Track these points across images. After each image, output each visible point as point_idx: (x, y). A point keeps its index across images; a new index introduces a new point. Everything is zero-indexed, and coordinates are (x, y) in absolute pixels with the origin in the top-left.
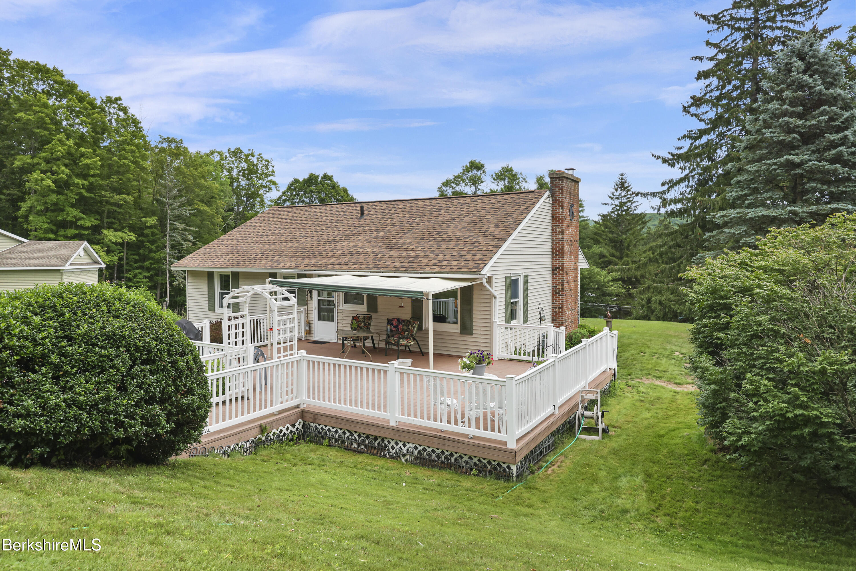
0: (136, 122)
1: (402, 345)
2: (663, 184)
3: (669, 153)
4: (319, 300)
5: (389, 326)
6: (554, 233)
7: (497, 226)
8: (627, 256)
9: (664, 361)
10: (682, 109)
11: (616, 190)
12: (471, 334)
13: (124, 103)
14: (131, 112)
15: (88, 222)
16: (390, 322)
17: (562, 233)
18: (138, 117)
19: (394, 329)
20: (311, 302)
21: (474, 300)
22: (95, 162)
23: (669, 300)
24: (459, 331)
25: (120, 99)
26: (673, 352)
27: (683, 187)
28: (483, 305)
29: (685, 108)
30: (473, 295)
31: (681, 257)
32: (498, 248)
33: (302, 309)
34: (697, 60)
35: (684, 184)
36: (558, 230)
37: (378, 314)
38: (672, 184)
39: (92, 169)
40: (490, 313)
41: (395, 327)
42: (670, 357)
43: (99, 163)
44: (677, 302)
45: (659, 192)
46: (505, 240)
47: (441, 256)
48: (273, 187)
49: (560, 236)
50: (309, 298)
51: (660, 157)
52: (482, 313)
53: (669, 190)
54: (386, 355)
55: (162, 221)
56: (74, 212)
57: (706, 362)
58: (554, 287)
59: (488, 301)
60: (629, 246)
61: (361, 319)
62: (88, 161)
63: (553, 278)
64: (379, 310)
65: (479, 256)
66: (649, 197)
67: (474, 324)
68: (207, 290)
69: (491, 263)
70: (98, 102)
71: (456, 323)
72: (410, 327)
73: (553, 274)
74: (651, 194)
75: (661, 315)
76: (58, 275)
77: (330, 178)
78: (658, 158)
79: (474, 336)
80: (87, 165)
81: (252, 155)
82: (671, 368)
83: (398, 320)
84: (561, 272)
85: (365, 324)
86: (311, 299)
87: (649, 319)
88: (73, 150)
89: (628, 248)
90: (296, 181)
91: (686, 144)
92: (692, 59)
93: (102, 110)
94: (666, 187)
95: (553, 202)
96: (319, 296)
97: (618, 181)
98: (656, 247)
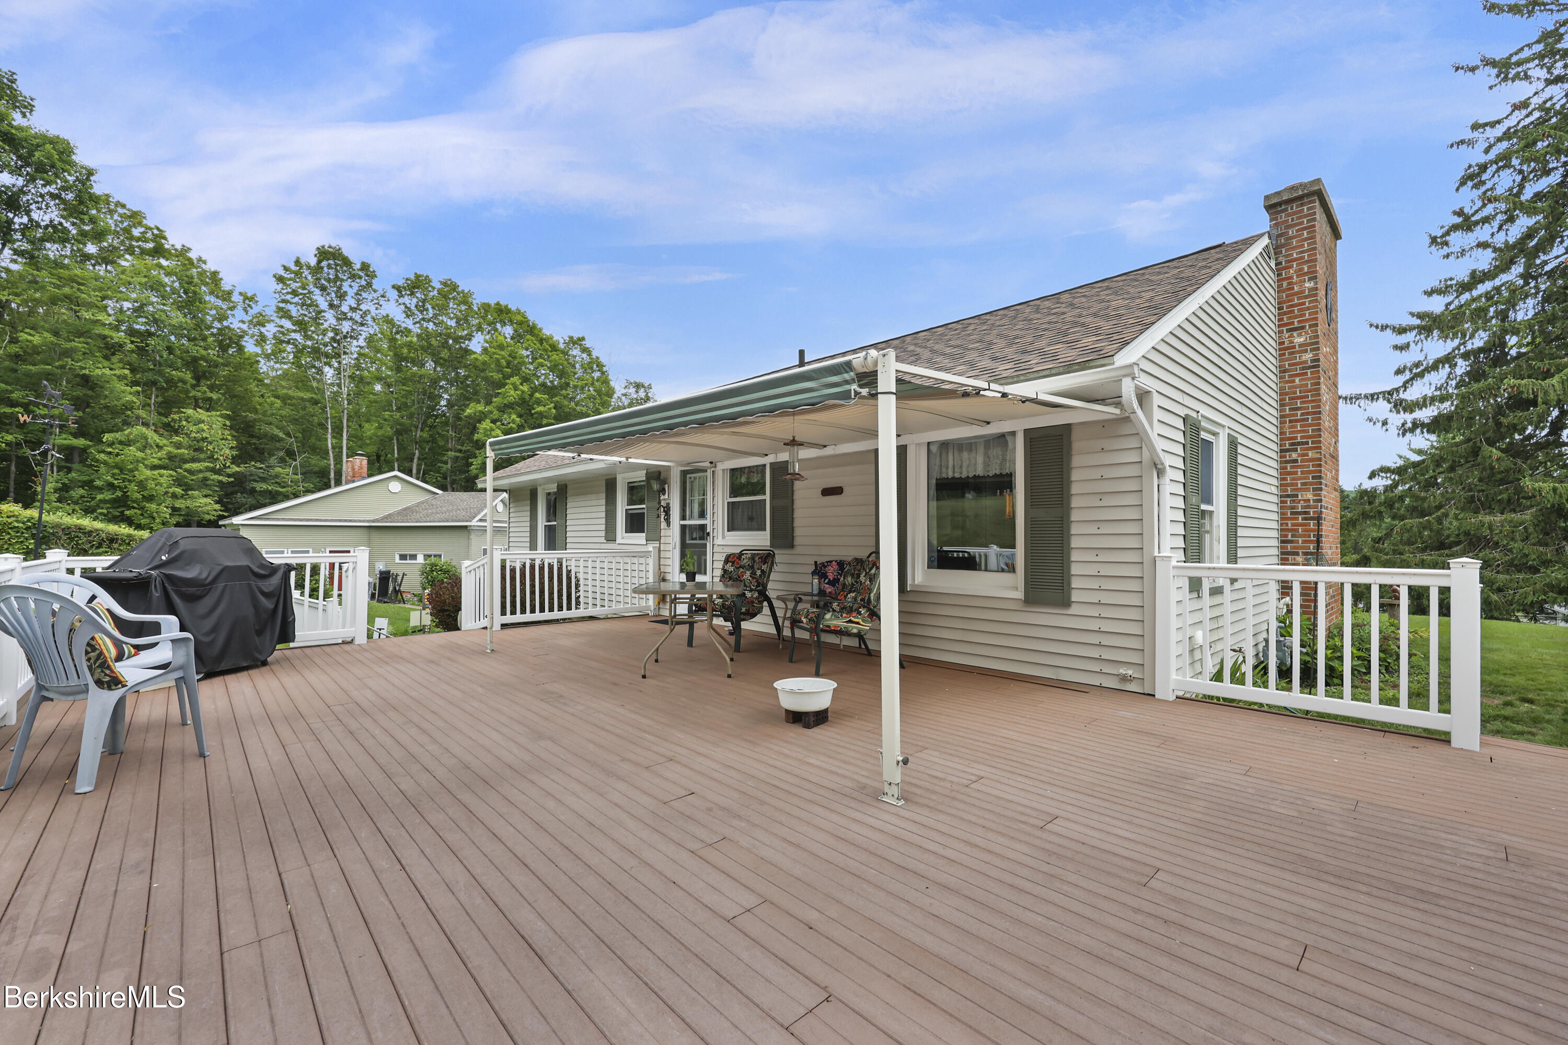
0: (600, 366)
1: (829, 631)
2: (1399, 372)
3: (1412, 314)
4: (683, 528)
5: (816, 581)
6: (1284, 350)
10: (1428, 241)
12: (1066, 603)
13: (587, 344)
14: (594, 354)
16: (819, 571)
17: (1313, 346)
18: (603, 360)
19: (829, 589)
20: (669, 532)
21: (1075, 489)
22: (550, 409)
24: (1020, 595)
25: (583, 339)
27: (1438, 377)
28: (1108, 501)
29: (1434, 240)
30: (1069, 470)
33: (651, 549)
34: (1465, 146)
35: (1445, 371)
36: (1299, 340)
37: (798, 550)
38: (1418, 372)
39: (546, 417)
40: (1140, 528)
41: (832, 583)
43: (554, 411)
45: (1384, 393)
49: (1308, 356)
50: (663, 525)
51: (1387, 326)
52: (1106, 529)
53: (1405, 386)
54: (791, 661)
58: (1287, 497)
59: (1132, 486)
61: (745, 561)
62: (541, 409)
63: (1283, 473)
64: (797, 541)
66: (1362, 402)
67: (1075, 569)
68: (529, 524)
70: (562, 346)
71: (1012, 569)
72: (862, 578)
73: (1283, 462)
74: (1366, 397)
78: (1384, 328)
79: (1074, 610)
80: (540, 413)
83: (841, 564)
84: (1311, 454)
85: (753, 574)
86: (668, 524)
88: (527, 397)
92: (1452, 146)
93: (565, 353)
94: (1399, 380)
95: (1279, 270)
96: (683, 517)
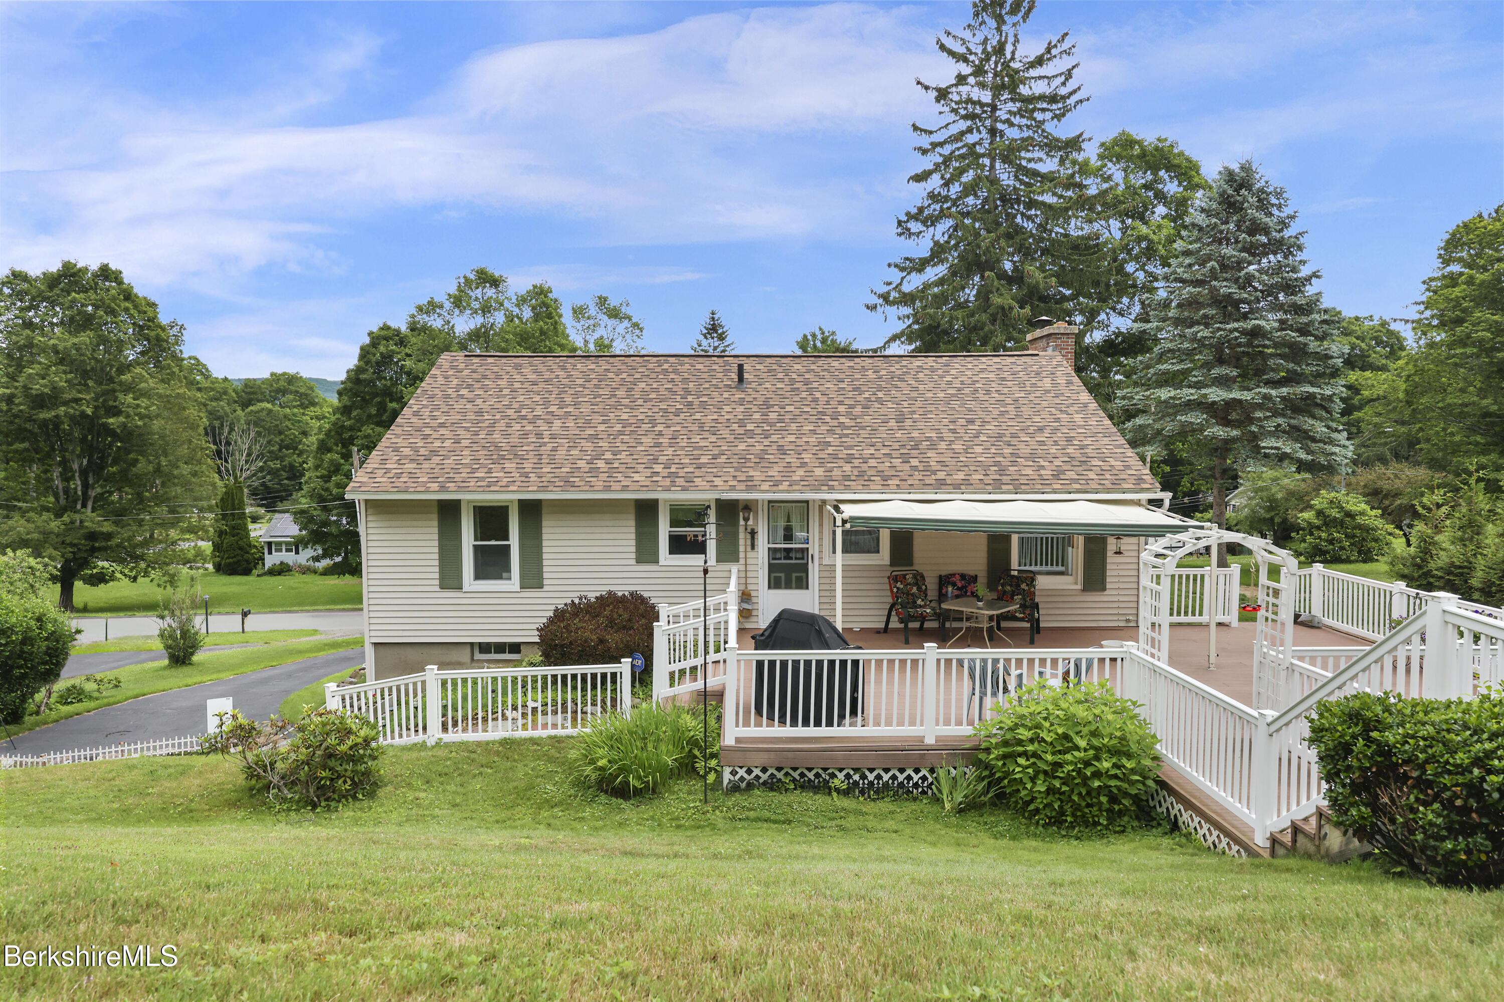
12: (1103, 589)
24: (1079, 587)
37: (917, 567)
40: (1138, 553)
64: (916, 561)
65: (1114, 462)
67: (1109, 573)
68: (436, 543)
79: (1108, 592)
86: (754, 547)
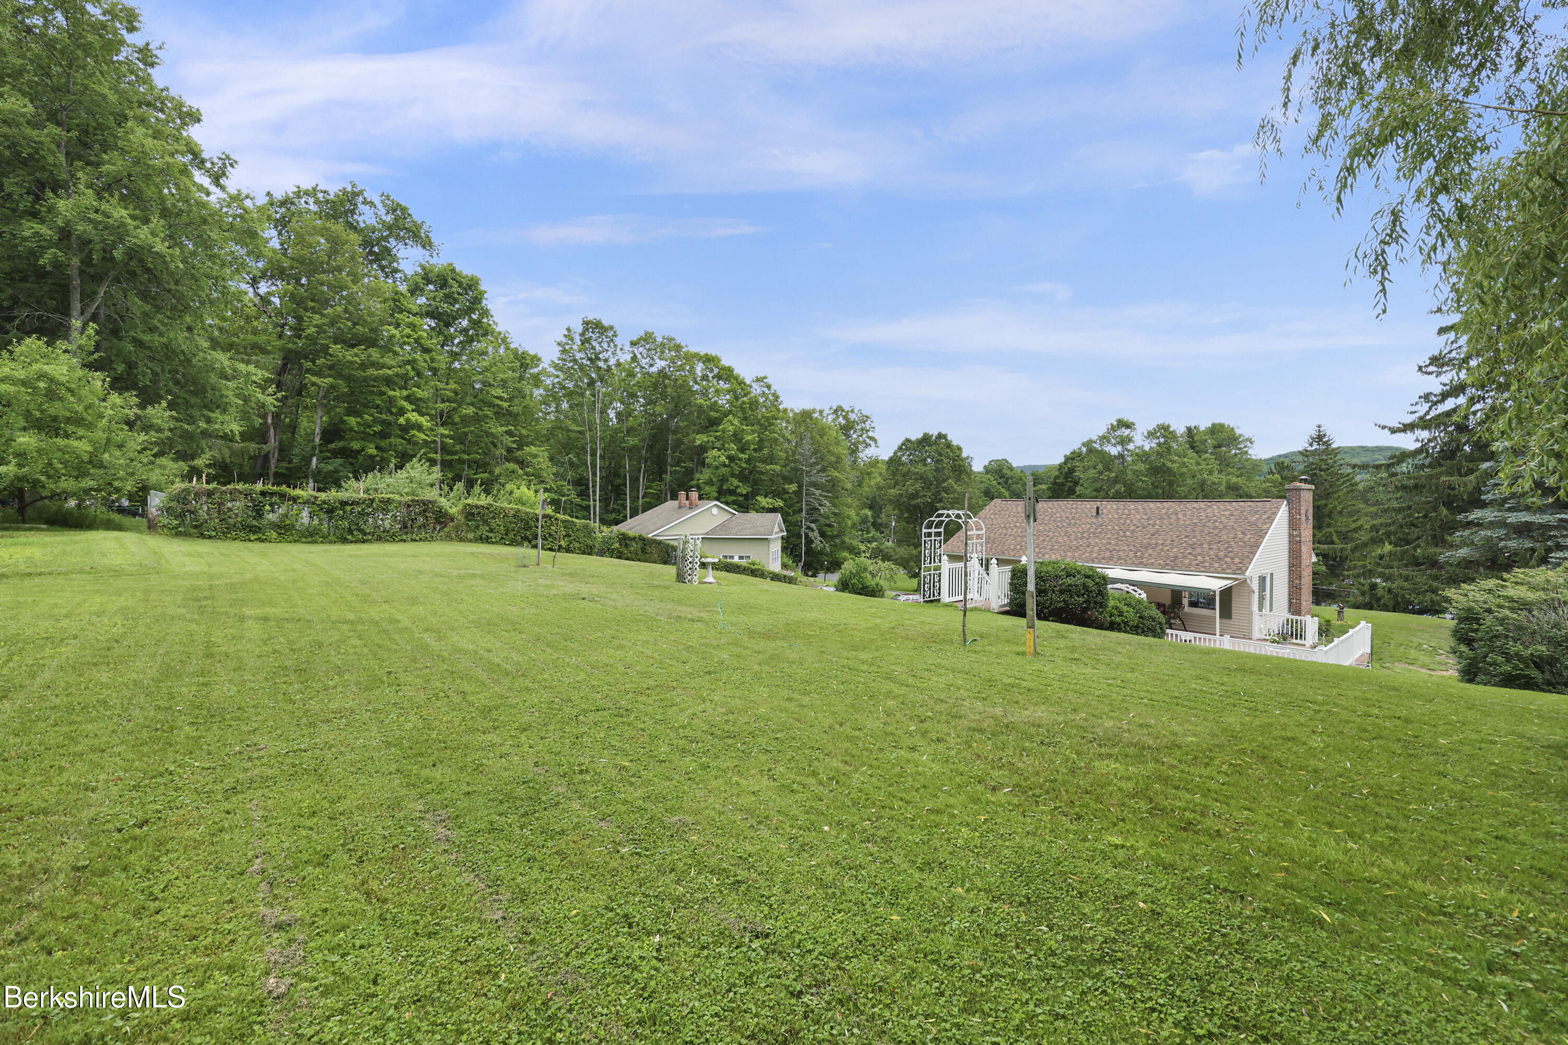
6: (1290, 535)
7: (1243, 533)
8: (1329, 525)
9: (1413, 651)
11: (1311, 445)
12: (1231, 619)
15: (743, 490)
17: (1300, 535)
21: (1238, 594)
23: (1402, 588)
24: (1218, 616)
26: (1420, 645)
28: (1241, 597)
29: (1420, 368)
31: (1418, 538)
32: (1254, 554)
36: (1295, 533)
40: (1250, 603)
42: (1419, 647)
44: (1414, 590)
46: (1258, 547)
47: (1199, 558)
48: (872, 443)
49: (1298, 539)
52: (1241, 603)
55: (800, 486)
56: (735, 482)
57: (1463, 648)
58: (1291, 581)
59: (1245, 596)
60: (1331, 512)
63: (1290, 574)
65: (1237, 560)
67: (1233, 611)
69: (1251, 566)
70: (748, 382)
71: (1216, 609)
72: (1175, 610)
73: (1290, 571)
75: (1391, 605)
76: (766, 543)
77: (945, 437)
78: (1384, 427)
79: (1233, 620)
80: (748, 440)
81: (852, 411)
82: (1422, 658)
84: (1298, 569)
87: (1371, 608)
89: (1329, 516)
90: (908, 440)
91: (1423, 408)
95: (1290, 510)
97: (1314, 433)
98: (1381, 525)
